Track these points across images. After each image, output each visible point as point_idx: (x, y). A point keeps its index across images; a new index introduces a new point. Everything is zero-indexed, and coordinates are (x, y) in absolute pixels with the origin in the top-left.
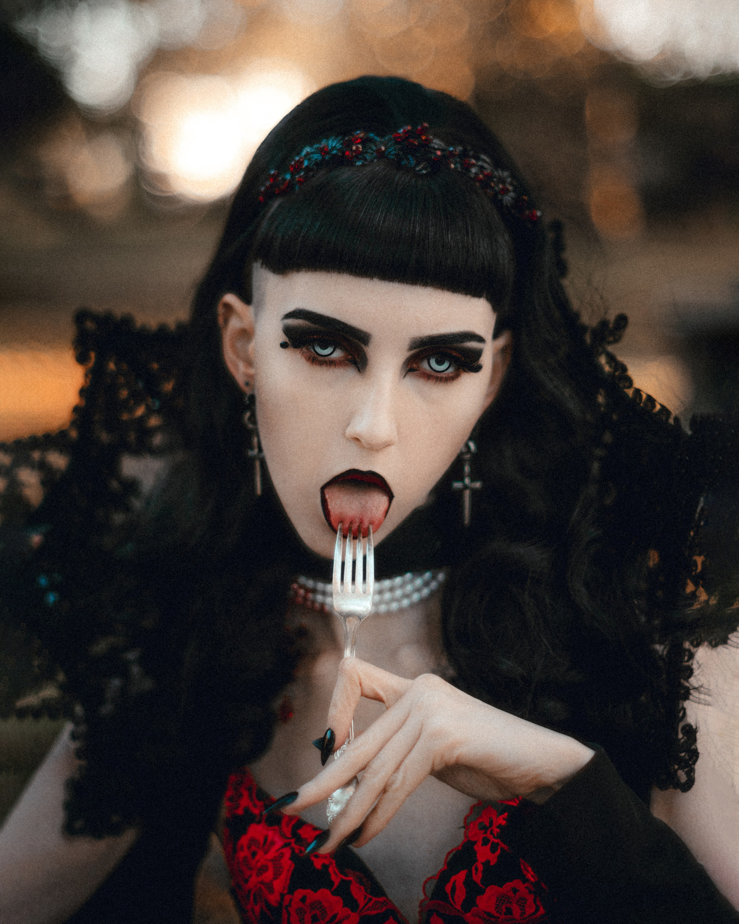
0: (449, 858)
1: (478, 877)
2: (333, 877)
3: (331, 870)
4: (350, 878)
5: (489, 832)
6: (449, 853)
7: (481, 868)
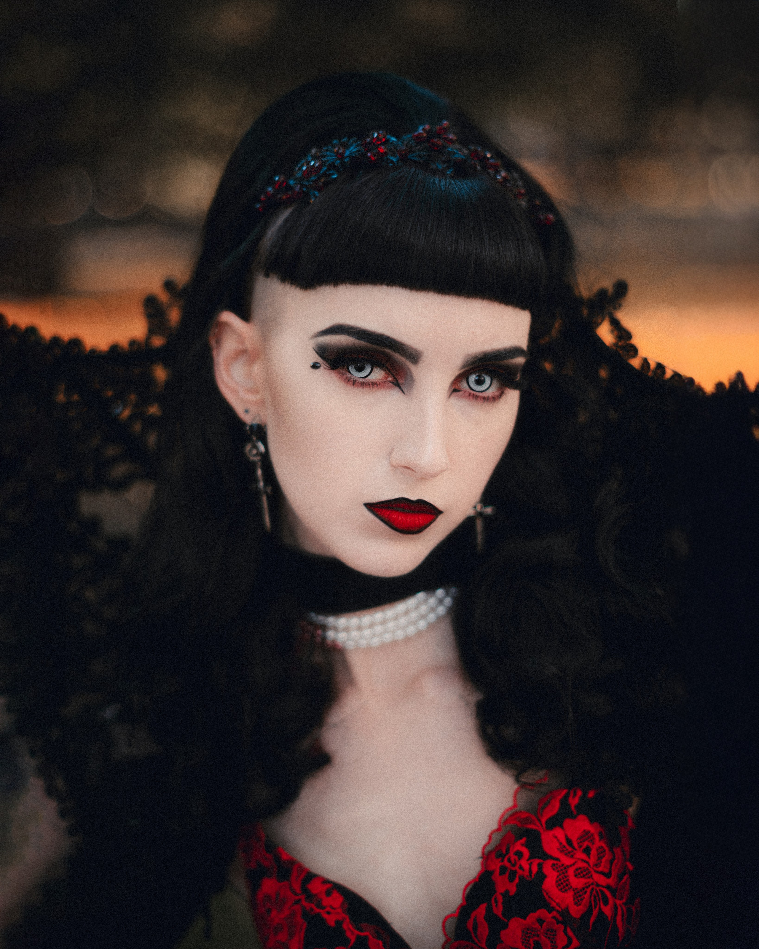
0: (467, 892)
1: (498, 910)
2: (348, 934)
3: (345, 926)
4: (366, 933)
5: (506, 859)
6: (466, 886)
7: (500, 899)
